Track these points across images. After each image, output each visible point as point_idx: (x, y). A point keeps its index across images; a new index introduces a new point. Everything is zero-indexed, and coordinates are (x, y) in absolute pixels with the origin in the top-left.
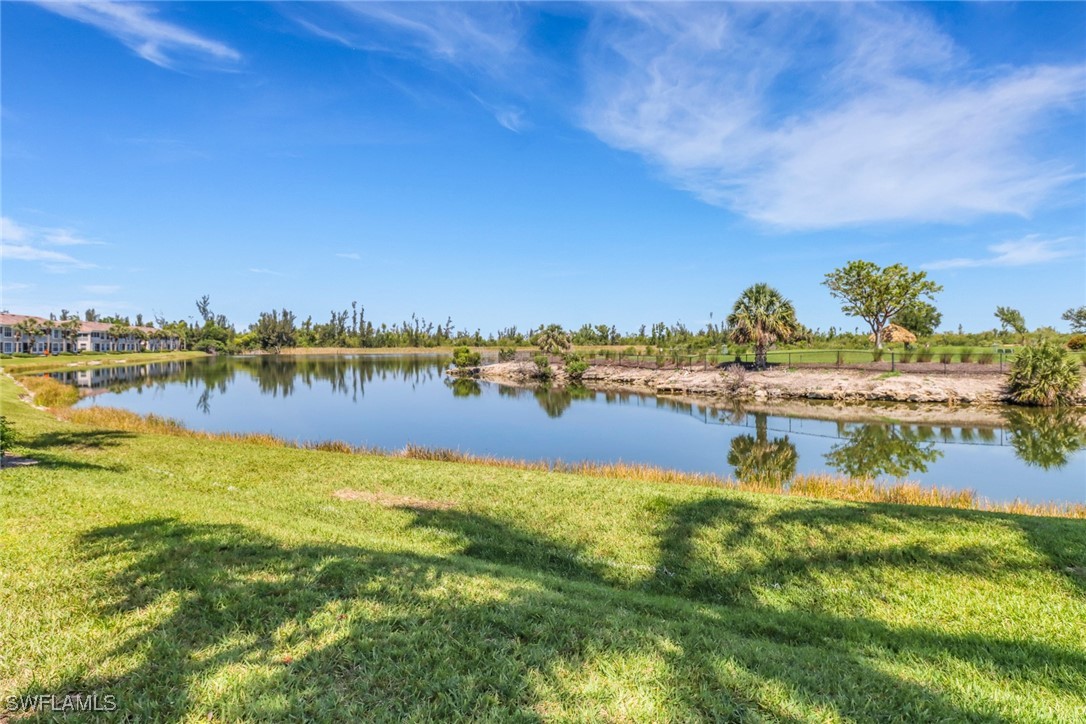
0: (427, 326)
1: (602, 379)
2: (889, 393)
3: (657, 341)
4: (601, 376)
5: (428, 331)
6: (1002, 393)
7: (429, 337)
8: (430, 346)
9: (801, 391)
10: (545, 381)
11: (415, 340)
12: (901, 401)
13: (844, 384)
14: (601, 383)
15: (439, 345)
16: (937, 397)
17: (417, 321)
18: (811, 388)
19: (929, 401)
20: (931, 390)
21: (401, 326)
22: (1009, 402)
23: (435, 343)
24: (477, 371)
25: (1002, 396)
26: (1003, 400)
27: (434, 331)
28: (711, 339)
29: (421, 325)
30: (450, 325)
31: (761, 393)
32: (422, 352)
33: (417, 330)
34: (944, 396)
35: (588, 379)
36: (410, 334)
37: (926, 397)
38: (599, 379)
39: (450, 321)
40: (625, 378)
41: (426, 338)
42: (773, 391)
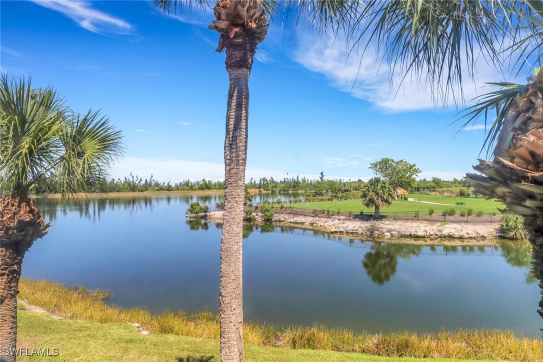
0: (139, 180)
1: (283, 221)
2: (450, 234)
3: (262, 187)
4: (282, 219)
5: (139, 182)
6: (498, 233)
7: (141, 186)
8: (142, 191)
9: (408, 233)
10: (250, 222)
11: (132, 187)
12: (457, 238)
13: (427, 229)
14: (282, 223)
15: (146, 190)
16: (471, 236)
17: (133, 177)
18: (413, 232)
19: (469, 238)
20: (468, 232)
21: (123, 180)
22: (502, 237)
23: (145, 189)
24: (206, 216)
25: (498, 234)
26: (499, 236)
27: (143, 182)
28: (288, 185)
29: (135, 179)
30: (152, 179)
31: (388, 234)
32: (136, 194)
33: (133, 181)
34: (475, 235)
35: (276, 221)
36: (129, 184)
37: (467, 236)
38: (281, 221)
39: (152, 177)
40: (299, 221)
41: (139, 186)
42: (394, 233)
